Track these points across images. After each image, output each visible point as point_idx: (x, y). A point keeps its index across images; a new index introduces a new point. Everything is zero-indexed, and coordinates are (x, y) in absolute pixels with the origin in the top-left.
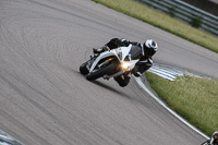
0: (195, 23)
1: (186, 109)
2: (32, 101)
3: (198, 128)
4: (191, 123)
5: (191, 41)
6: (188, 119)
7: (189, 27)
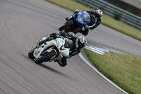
0: (117, 17)
1: (111, 73)
2: (11, 68)
3: (119, 86)
4: (114, 83)
5: (114, 29)
6: (112, 80)
7: (113, 20)
